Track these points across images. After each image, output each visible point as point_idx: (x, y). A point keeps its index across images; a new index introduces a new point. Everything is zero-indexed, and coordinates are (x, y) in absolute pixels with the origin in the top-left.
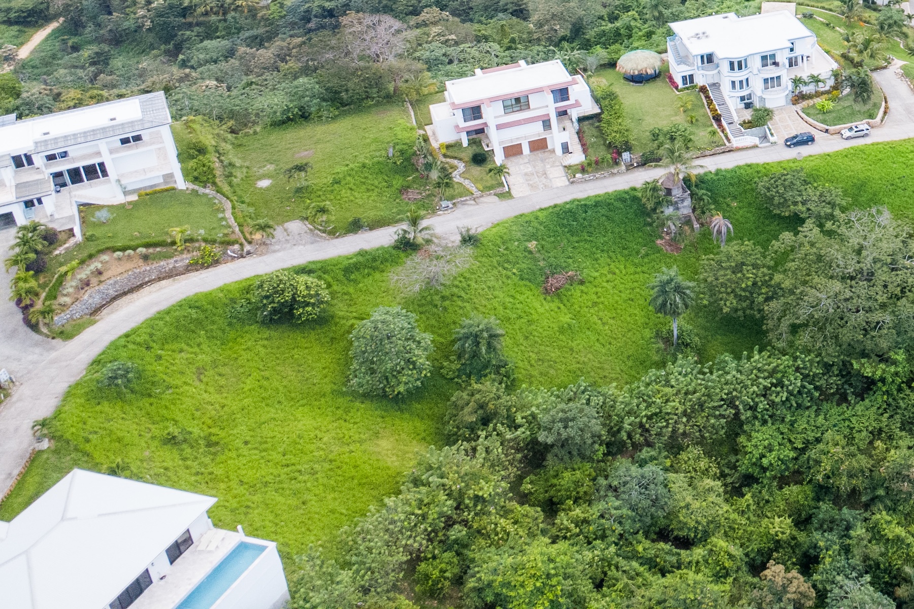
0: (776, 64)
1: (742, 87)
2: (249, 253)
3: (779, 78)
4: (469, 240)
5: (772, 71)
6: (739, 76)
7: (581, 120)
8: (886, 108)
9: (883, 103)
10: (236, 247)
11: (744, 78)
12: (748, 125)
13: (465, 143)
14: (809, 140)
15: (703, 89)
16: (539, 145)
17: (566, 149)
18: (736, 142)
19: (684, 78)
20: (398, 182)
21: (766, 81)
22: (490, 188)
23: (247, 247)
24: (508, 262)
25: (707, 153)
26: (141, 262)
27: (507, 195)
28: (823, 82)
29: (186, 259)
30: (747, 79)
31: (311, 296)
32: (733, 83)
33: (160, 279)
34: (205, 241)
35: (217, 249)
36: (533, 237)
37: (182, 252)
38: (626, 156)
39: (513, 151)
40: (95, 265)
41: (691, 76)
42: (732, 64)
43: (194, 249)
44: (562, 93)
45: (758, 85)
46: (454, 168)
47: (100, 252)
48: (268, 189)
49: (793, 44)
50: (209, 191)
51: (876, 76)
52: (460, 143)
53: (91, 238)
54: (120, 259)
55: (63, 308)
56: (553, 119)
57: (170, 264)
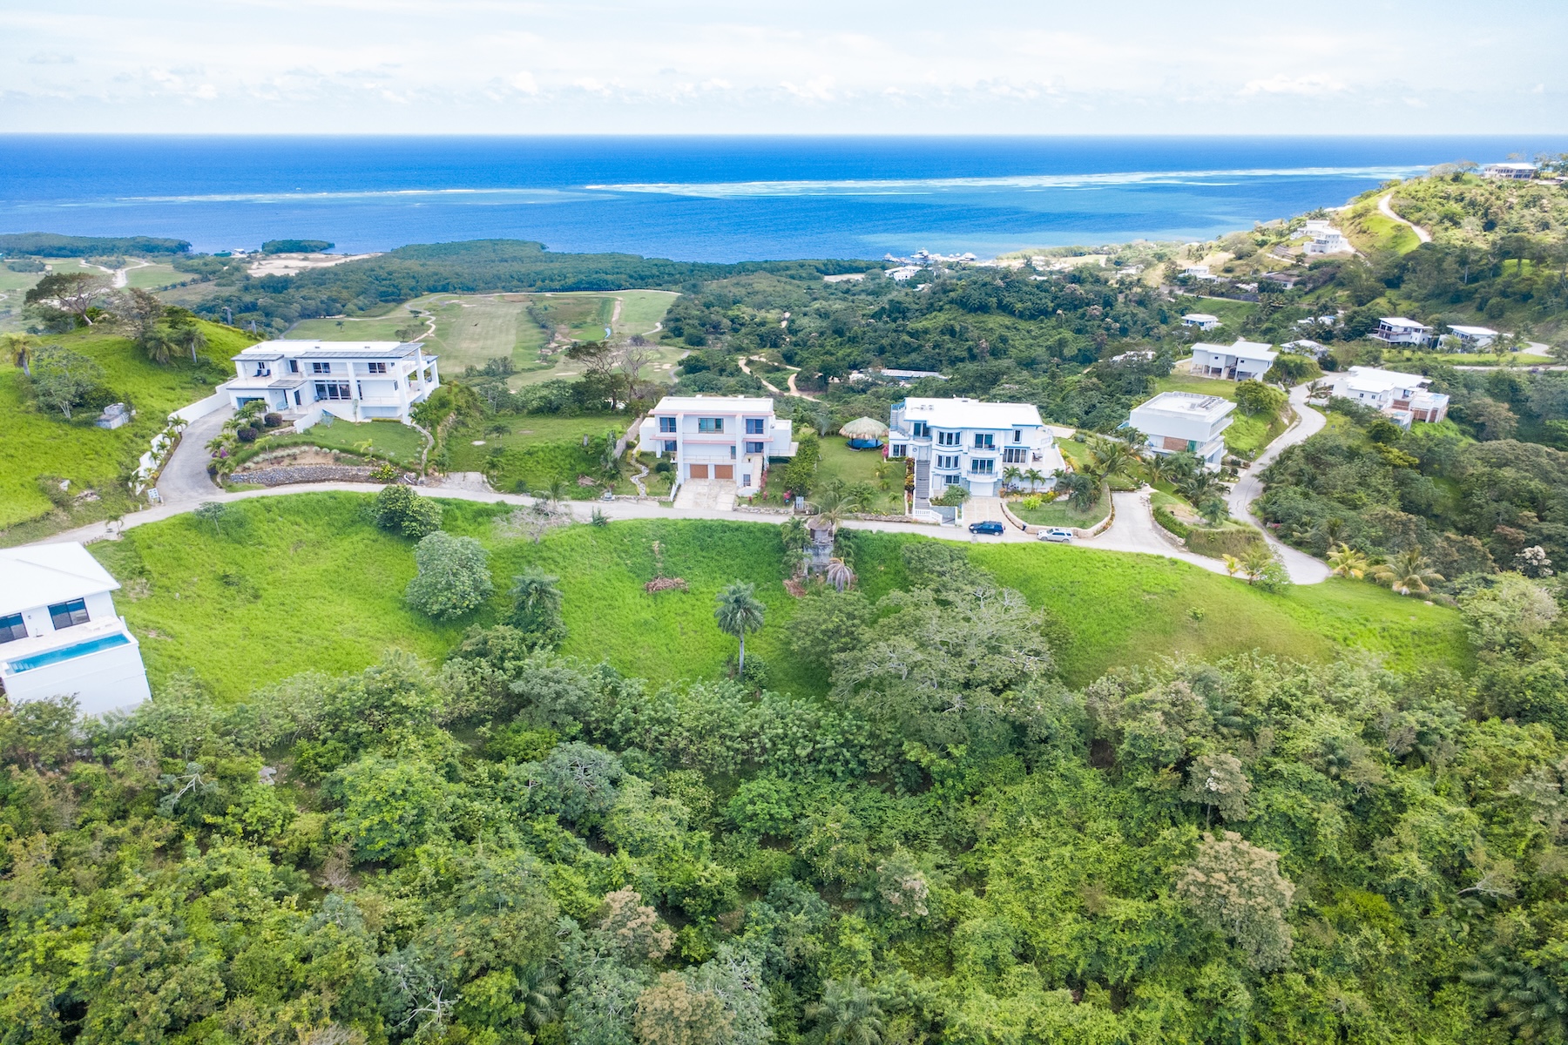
0: (991, 447)
1: (948, 465)
2: (422, 483)
3: (990, 463)
4: (600, 521)
5: (984, 454)
6: (949, 451)
7: (772, 459)
8: (1108, 524)
9: (1107, 519)
10: (413, 474)
11: (952, 455)
12: (938, 502)
13: (659, 454)
14: (997, 530)
15: (910, 462)
16: (724, 471)
17: (747, 480)
18: (917, 517)
19: (896, 446)
20: (581, 467)
21: (975, 462)
22: (656, 494)
23: (423, 478)
24: (626, 552)
26: (331, 462)
27: (668, 503)
28: (1043, 480)
29: (368, 470)
30: (956, 458)
31: (421, 514)
32: (940, 458)
33: (341, 481)
34: (390, 461)
35: (396, 472)
36: (663, 539)
37: (367, 463)
38: (800, 500)
39: (699, 470)
40: (295, 450)
42: (942, 435)
43: (379, 465)
44: (756, 425)
45: (965, 465)
46: (638, 472)
47: (305, 443)
48: (478, 447)
49: (1018, 433)
50: (424, 432)
51: (1116, 496)
52: (654, 454)
53: (307, 432)
54: (317, 453)
55: (245, 469)
56: (740, 450)
57: (354, 470)
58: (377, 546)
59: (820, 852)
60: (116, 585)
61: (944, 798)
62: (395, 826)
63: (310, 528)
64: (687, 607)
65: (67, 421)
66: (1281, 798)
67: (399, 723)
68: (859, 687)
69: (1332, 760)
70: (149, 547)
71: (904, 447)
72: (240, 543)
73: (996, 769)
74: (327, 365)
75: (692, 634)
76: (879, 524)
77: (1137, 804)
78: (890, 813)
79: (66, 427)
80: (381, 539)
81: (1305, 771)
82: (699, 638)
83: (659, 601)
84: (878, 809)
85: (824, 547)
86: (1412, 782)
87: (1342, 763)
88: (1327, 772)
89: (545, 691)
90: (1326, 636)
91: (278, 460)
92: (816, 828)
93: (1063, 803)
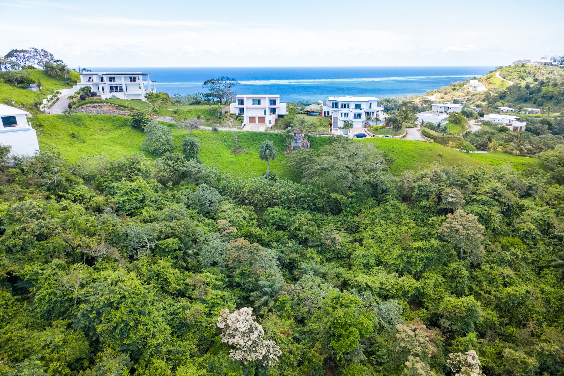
0: (361, 109)
1: (345, 116)
3: (361, 115)
5: (358, 111)
6: (345, 111)
7: (279, 115)
9: (404, 134)
12: (341, 128)
14: (363, 136)
15: (331, 117)
16: (262, 119)
17: (269, 122)
18: (333, 132)
22: (236, 126)
24: (225, 140)
25: (321, 133)
26: (115, 109)
27: (240, 129)
28: (380, 121)
29: (129, 113)
30: (348, 114)
32: (342, 114)
36: (239, 137)
37: (128, 110)
38: (289, 128)
39: (252, 119)
40: (101, 104)
42: (342, 105)
43: (133, 111)
44: (273, 102)
45: (351, 116)
46: (229, 119)
47: (105, 102)
49: (371, 105)
50: (150, 103)
51: (408, 129)
52: (236, 114)
53: (106, 99)
54: (110, 106)
55: (82, 108)
56: (268, 111)
58: (131, 133)
59: (299, 229)
61: (346, 216)
62: (134, 201)
63: (106, 125)
64: (248, 158)
65: (15, 86)
66: (476, 208)
68: (313, 176)
69: (496, 195)
70: (44, 121)
71: (328, 112)
72: (79, 126)
73: (366, 203)
74: (114, 78)
76: (319, 135)
77: (421, 213)
78: (325, 221)
80: (133, 130)
81: (486, 198)
82: (252, 168)
83: (237, 156)
84: (321, 220)
85: (299, 139)
86: (527, 202)
87: (500, 195)
88: (494, 198)
89: (193, 170)
90: (490, 164)
91: (95, 107)
92: (297, 221)
93: (392, 215)
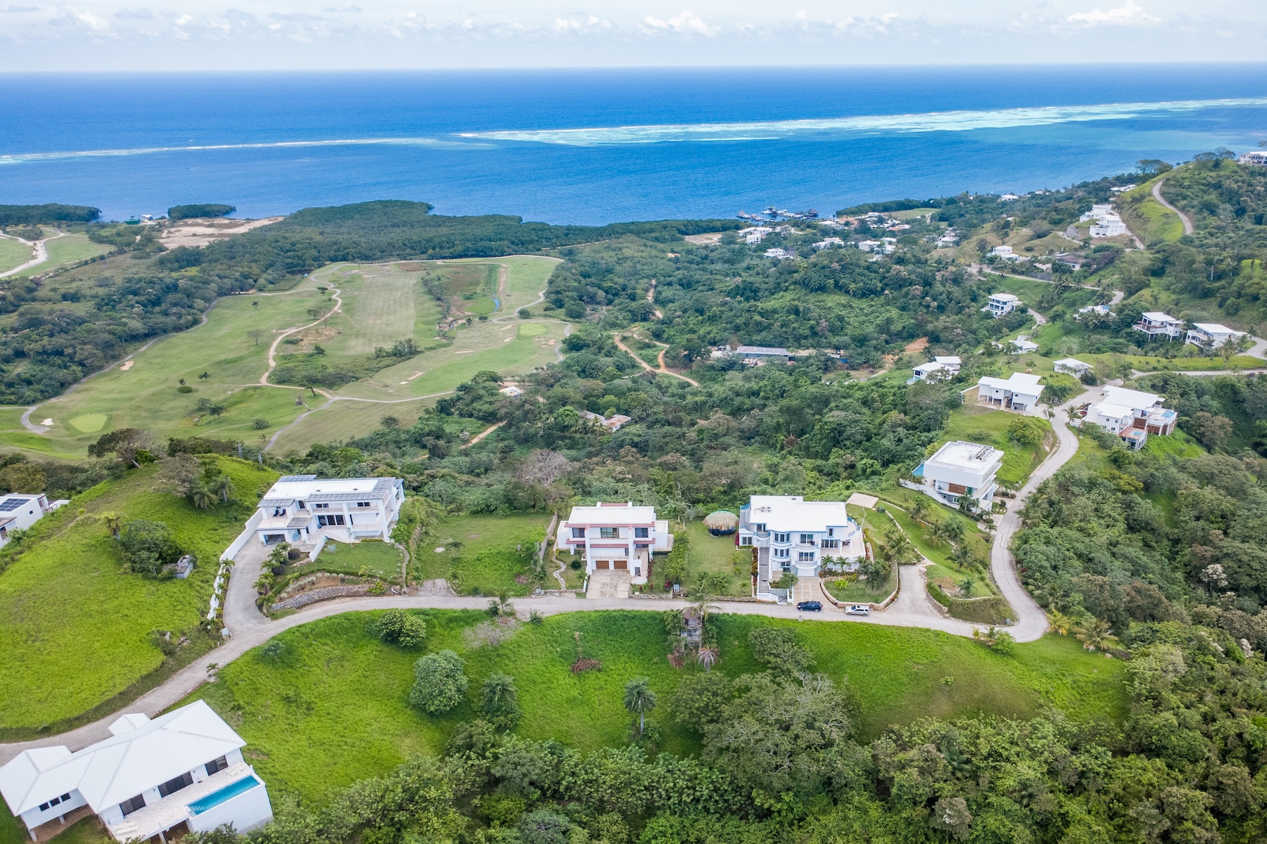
0: (812, 543)
1: (782, 555)
2: (405, 593)
3: (812, 554)
4: (536, 621)
5: (807, 548)
6: (782, 546)
7: (655, 554)
8: (895, 597)
9: (894, 593)
10: (398, 587)
11: (785, 549)
12: (775, 585)
13: (572, 553)
14: (817, 607)
15: (755, 550)
16: (621, 565)
17: (638, 571)
18: (760, 596)
19: (745, 539)
20: (517, 568)
21: (801, 554)
22: (573, 587)
23: (405, 589)
24: (556, 642)
25: (736, 599)
26: (339, 583)
27: (581, 595)
28: (849, 564)
29: (366, 587)
30: (788, 551)
31: (413, 631)
32: (776, 550)
33: (347, 596)
34: (381, 578)
35: (386, 586)
36: (580, 629)
37: (364, 582)
38: (676, 587)
39: (602, 565)
40: (313, 578)
41: (750, 539)
42: (776, 535)
43: (373, 582)
44: (642, 532)
45: (794, 557)
46: (558, 567)
47: (319, 570)
48: (439, 554)
49: (831, 530)
50: (401, 547)
51: (902, 569)
52: (569, 553)
53: (318, 561)
54: (328, 579)
55: (281, 600)
56: (632, 548)
57: (356, 588)
58: (383, 655)
60: (242, 743)
61: (781, 823)
63: (335, 646)
64: (602, 683)
65: (155, 578)
66: (992, 821)
67: (425, 809)
68: (721, 751)
69: (1025, 794)
70: (237, 684)
72: (292, 667)
73: (813, 804)
74: (326, 505)
75: (606, 704)
76: (734, 605)
77: (903, 826)
78: (746, 835)
79: (156, 583)
80: (386, 649)
81: (1006, 802)
82: (612, 707)
83: (582, 679)
84: (738, 832)
85: (695, 631)
86: (1074, 807)
87: (1031, 796)
88: (1021, 803)
89: (515, 773)
91: (303, 588)
93: (857, 826)
